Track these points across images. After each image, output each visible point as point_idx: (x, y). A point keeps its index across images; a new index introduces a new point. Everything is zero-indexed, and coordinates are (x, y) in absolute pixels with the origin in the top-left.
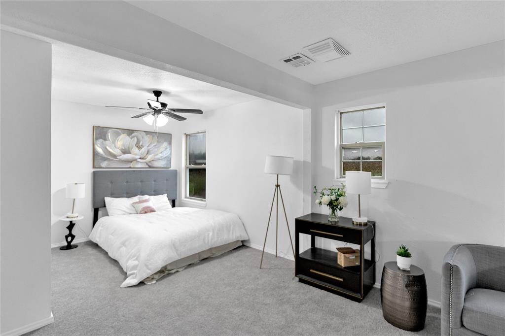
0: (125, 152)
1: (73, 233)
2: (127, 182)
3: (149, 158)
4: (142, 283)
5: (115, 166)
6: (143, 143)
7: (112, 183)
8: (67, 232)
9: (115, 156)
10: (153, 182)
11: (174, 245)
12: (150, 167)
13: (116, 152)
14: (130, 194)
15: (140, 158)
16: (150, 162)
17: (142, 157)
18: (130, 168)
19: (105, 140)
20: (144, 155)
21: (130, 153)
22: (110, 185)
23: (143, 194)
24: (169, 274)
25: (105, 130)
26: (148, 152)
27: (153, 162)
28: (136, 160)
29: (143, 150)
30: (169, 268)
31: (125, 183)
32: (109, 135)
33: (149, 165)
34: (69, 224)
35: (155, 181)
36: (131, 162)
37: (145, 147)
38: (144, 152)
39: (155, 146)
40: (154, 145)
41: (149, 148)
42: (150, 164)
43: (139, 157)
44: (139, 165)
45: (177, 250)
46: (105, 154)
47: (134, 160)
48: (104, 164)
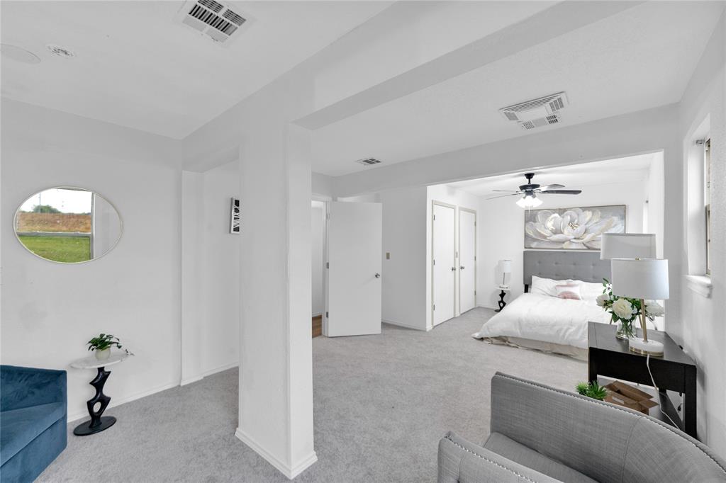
0: (556, 232)
1: (504, 300)
2: (556, 263)
3: (587, 238)
4: (482, 339)
5: (545, 246)
6: (578, 221)
7: (539, 262)
8: (500, 299)
9: (545, 237)
10: (592, 267)
11: (519, 323)
12: (589, 248)
13: (546, 233)
14: (558, 276)
15: (575, 238)
16: (588, 242)
17: (577, 237)
18: (562, 249)
19: (535, 222)
20: (580, 235)
21: (562, 233)
22: (538, 264)
23: (575, 278)
24: (508, 345)
25: (535, 212)
26: (586, 231)
27: (594, 243)
28: (569, 240)
29: (579, 229)
30: (509, 340)
31: (554, 265)
32: (539, 217)
33: (587, 247)
34: (501, 293)
35: (593, 265)
36: (563, 242)
37: (582, 226)
38: (580, 232)
39: (596, 223)
40: (595, 221)
41: (587, 226)
42: (588, 245)
43: (573, 237)
44: (574, 246)
45: (521, 328)
46: (535, 235)
47: (567, 241)
48: (534, 245)
